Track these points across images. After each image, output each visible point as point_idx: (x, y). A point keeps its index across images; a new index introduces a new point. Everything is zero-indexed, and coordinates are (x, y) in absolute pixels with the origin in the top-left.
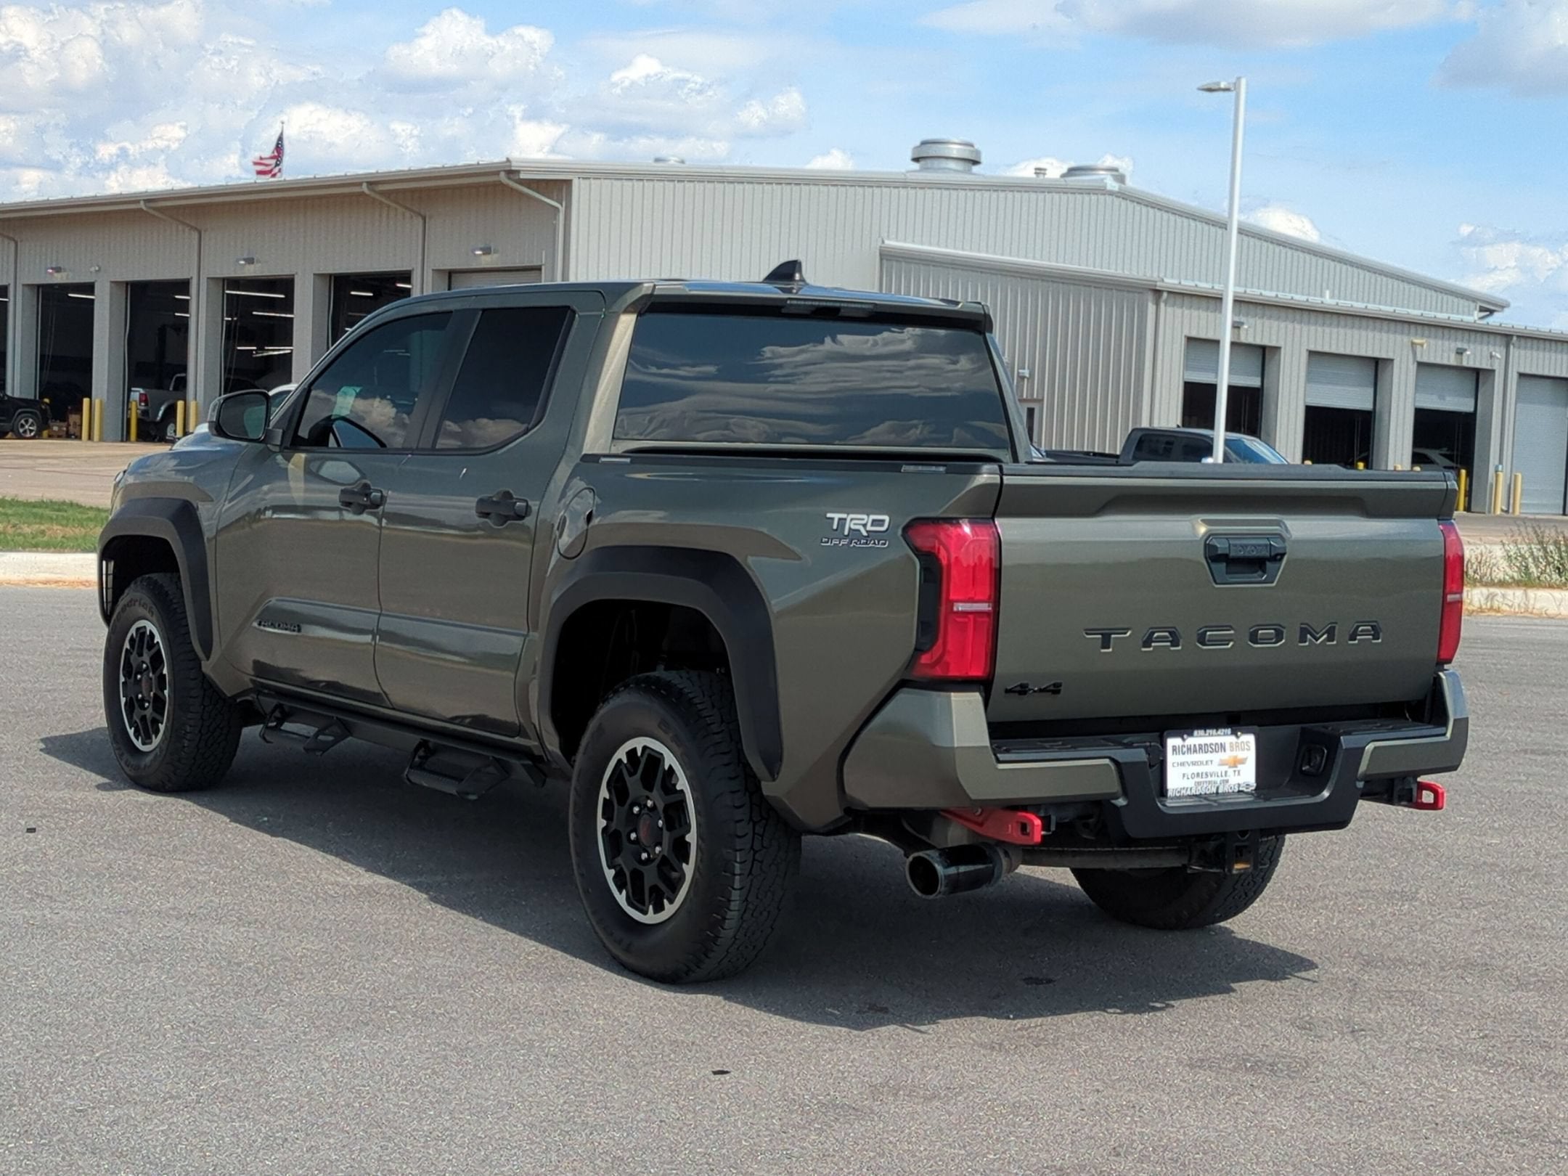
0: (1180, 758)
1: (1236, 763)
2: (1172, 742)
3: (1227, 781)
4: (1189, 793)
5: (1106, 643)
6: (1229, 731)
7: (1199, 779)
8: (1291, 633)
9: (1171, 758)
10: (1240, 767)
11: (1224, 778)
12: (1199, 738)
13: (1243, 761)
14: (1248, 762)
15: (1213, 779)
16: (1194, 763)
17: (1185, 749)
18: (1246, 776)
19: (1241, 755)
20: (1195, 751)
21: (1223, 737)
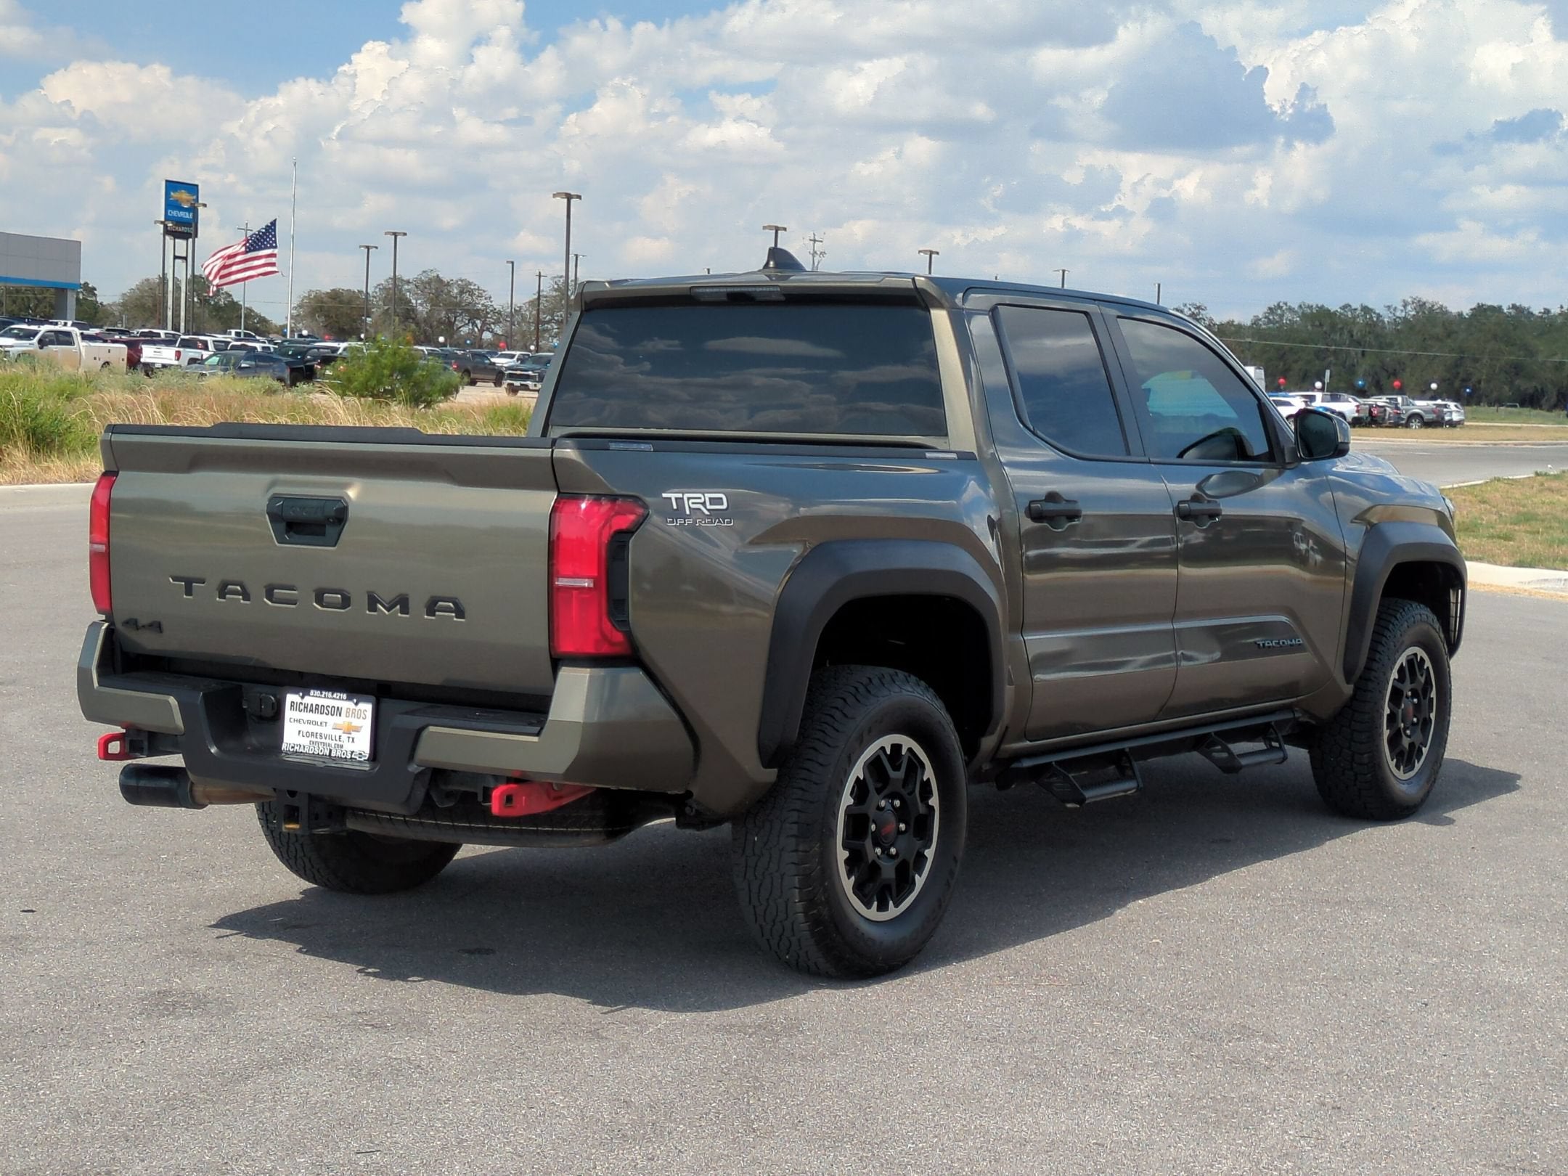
0: (296, 715)
1: (350, 730)
2: (291, 698)
3: (342, 746)
4: (302, 750)
5: (189, 591)
6: (345, 696)
7: (314, 739)
8: (360, 600)
9: (289, 714)
10: (354, 734)
11: (338, 742)
12: (315, 698)
13: (357, 729)
14: (362, 730)
15: (327, 741)
16: (309, 722)
17: (302, 707)
18: (360, 744)
19: (356, 722)
20: (311, 711)
21: (339, 701)
